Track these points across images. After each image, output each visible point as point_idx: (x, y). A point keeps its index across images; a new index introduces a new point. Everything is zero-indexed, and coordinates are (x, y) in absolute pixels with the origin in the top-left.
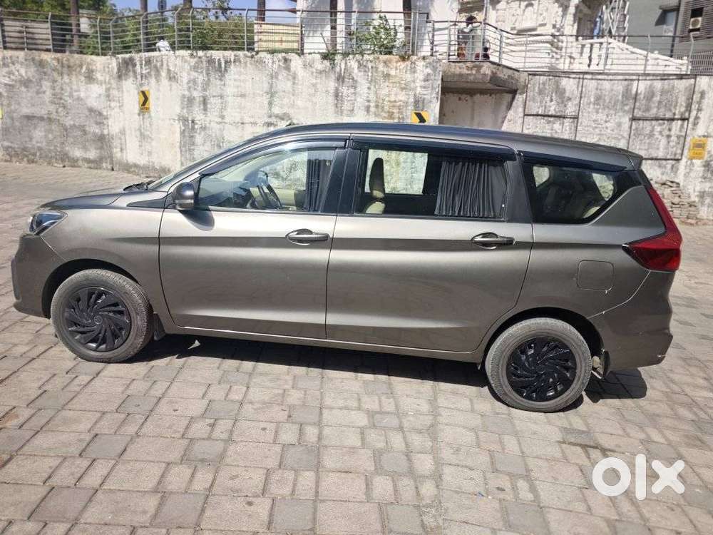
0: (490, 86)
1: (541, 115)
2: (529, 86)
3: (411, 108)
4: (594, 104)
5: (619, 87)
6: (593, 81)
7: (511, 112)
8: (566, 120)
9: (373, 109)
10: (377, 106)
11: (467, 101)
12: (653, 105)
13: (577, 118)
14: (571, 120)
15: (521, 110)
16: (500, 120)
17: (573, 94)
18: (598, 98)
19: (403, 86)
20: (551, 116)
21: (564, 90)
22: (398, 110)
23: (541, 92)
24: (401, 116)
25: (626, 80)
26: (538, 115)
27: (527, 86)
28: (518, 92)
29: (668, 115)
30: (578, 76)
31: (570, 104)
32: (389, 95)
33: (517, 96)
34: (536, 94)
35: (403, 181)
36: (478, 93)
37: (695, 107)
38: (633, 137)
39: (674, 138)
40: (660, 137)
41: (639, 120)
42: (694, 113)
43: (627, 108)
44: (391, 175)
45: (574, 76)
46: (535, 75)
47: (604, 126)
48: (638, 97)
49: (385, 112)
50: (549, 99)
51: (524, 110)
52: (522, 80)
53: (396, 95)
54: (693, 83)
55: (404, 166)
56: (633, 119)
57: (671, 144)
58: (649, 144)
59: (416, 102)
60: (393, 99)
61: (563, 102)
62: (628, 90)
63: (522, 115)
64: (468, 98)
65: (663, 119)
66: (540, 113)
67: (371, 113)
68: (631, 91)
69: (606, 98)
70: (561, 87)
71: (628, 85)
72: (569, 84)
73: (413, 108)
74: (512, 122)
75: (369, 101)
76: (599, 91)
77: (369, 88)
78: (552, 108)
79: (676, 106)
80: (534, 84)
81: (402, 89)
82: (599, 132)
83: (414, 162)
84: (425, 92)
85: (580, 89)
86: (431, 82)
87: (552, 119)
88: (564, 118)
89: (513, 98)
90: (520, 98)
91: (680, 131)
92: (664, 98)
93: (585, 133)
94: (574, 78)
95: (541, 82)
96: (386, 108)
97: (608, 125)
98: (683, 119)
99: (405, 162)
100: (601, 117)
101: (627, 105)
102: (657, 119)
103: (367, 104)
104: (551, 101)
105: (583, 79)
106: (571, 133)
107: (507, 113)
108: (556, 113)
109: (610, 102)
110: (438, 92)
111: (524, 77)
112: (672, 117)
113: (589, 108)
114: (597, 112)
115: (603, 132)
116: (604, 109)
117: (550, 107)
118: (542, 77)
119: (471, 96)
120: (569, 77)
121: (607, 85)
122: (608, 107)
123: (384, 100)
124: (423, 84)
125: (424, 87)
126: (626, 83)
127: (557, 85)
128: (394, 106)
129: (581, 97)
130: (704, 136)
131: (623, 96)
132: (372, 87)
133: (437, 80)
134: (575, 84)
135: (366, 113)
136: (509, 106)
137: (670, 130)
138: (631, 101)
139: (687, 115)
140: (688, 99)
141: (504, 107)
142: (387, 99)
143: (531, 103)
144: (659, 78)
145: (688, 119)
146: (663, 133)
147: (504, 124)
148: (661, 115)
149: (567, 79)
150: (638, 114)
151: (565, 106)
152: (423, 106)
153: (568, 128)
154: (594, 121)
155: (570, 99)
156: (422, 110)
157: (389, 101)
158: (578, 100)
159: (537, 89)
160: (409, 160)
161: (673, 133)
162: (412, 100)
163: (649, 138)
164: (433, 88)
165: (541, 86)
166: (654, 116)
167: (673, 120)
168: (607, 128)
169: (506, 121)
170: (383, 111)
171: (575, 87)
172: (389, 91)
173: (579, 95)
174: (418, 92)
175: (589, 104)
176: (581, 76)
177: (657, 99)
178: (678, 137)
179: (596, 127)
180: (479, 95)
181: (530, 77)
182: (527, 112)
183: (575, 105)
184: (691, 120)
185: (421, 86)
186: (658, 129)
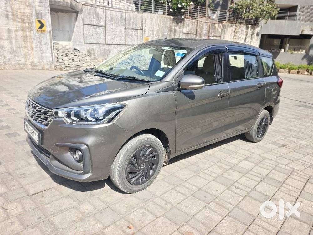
0: (69, 9)
1: (91, 25)
2: (83, 10)
3: (34, 17)
4: (111, 21)
5: (119, 15)
6: (109, 11)
7: (77, 23)
8: (101, 28)
9: (11, 17)
10: (13, 15)
11: (54, 15)
12: (131, 23)
13: (105, 27)
14: (103, 28)
15: (81, 22)
16: (73, 26)
17: (102, 16)
18: (112, 19)
19: (28, 4)
20: (95, 25)
21: (98, 13)
22: (27, 18)
23: (89, 14)
24: (29, 22)
25: (121, 12)
26: (89, 25)
27: (82, 10)
28: (79, 13)
29: (136, 28)
30: (103, 8)
31: (101, 20)
32: (20, 9)
33: (79, 15)
34: (87, 15)
35: (37, 58)
36: (59, 11)
37: (144, 25)
38: (126, 36)
39: (139, 37)
40: (134, 36)
41: (127, 29)
42: (144, 27)
43: (122, 24)
44: (29, 55)
45: (101, 8)
46: (85, 5)
47: (116, 31)
48: (126, 19)
49: (19, 19)
50: (93, 17)
51: (83, 22)
52: (80, 7)
53: (24, 9)
54: (142, 15)
55: (36, 49)
56: (125, 29)
57: (139, 39)
58: (132, 39)
59: (37, 14)
60: (23, 11)
61: (99, 20)
62: (122, 16)
63: (82, 24)
64: (55, 13)
65: (135, 29)
66: (90, 24)
67: (10, 19)
68: (123, 16)
69: (115, 19)
70: (97, 12)
71: (122, 14)
72: (100, 11)
73: (36, 17)
74: (78, 27)
75: (7, 11)
76: (112, 16)
77: (6, 3)
78: (95, 22)
79: (138, 24)
80: (85, 10)
81: (28, 6)
82: (114, 34)
83: (41, 48)
84: (41, 9)
85: (105, 14)
86: (43, 3)
87: (95, 27)
88: (100, 26)
89: (77, 16)
90: (80, 16)
91: (141, 34)
92: (134, 20)
93: (109, 34)
94: (102, 9)
95: (88, 9)
96: (19, 16)
97: (117, 30)
98: (141, 30)
99: (36, 47)
100: (114, 27)
101: (122, 22)
102: (133, 29)
103: (6, 13)
104: (94, 18)
105: (105, 9)
106: (103, 34)
107: (75, 23)
108: (97, 24)
109: (116, 21)
110: (48, 10)
111: (80, 6)
112: (137, 28)
113: (109, 23)
114: (112, 25)
115: (116, 34)
116: (114, 24)
117: (94, 21)
118: (88, 7)
119: (56, 13)
120: (99, 8)
121: (114, 13)
122: (116, 23)
123: (17, 12)
124: (39, 4)
125: (40, 6)
126: (121, 13)
127: (95, 10)
128: (24, 16)
129: (105, 18)
130: (148, 36)
131: (121, 19)
132: (8, 3)
133: (47, 3)
134: (102, 11)
135: (6, 18)
136: (76, 19)
137: (137, 34)
138: (124, 21)
139: (142, 28)
140: (142, 22)
141: (73, 19)
142: (19, 11)
143: (86, 19)
144: (131, 12)
145: (142, 30)
146: (136, 35)
147: (75, 28)
148: (134, 27)
149: (99, 9)
150: (127, 27)
151: (100, 21)
152: (42, 17)
153: (102, 31)
154: (112, 28)
155: (101, 18)
156: (41, 19)
157: (20, 12)
158: (104, 19)
159: (87, 13)
160: (38, 46)
161: (138, 35)
162: (34, 13)
163: (131, 37)
164: (46, 8)
165: (89, 11)
166: (131, 28)
167: (138, 29)
168: (117, 32)
169: (75, 27)
170: (17, 18)
171: (102, 13)
172: (19, 7)
173: (104, 17)
174: (37, 9)
175: (109, 21)
176: (104, 8)
177: (132, 20)
178: (140, 36)
179: (113, 31)
180: (60, 12)
181: (83, 6)
182: (84, 23)
183: (104, 21)
184: (143, 30)
185: (38, 6)
186: (134, 33)
